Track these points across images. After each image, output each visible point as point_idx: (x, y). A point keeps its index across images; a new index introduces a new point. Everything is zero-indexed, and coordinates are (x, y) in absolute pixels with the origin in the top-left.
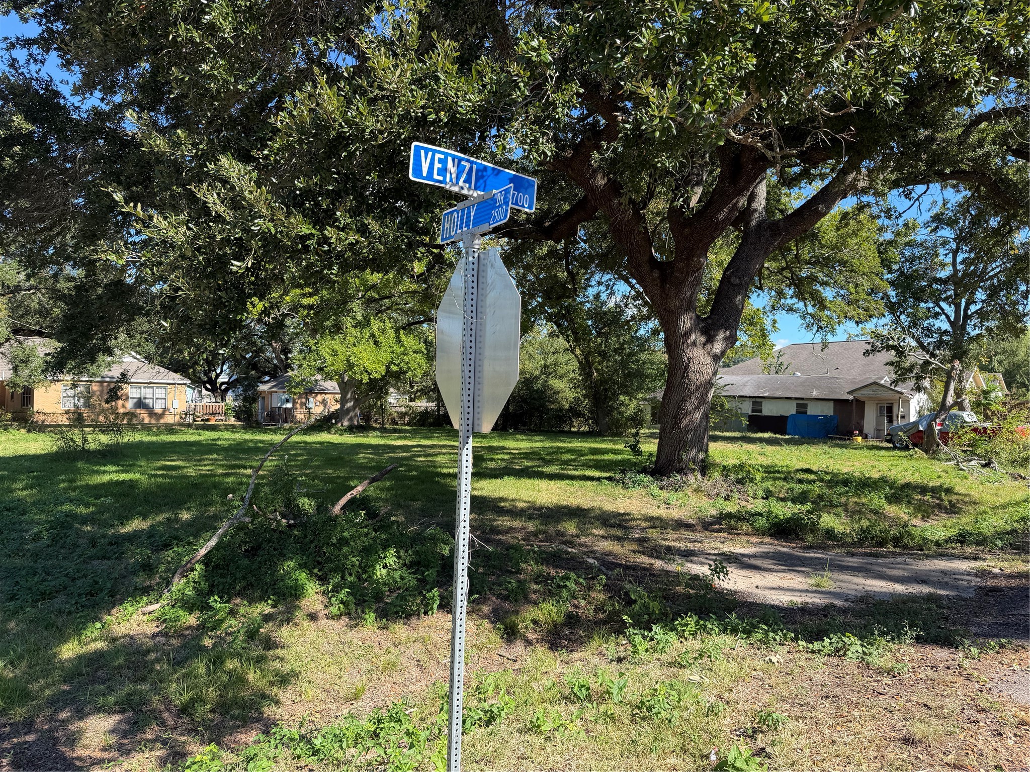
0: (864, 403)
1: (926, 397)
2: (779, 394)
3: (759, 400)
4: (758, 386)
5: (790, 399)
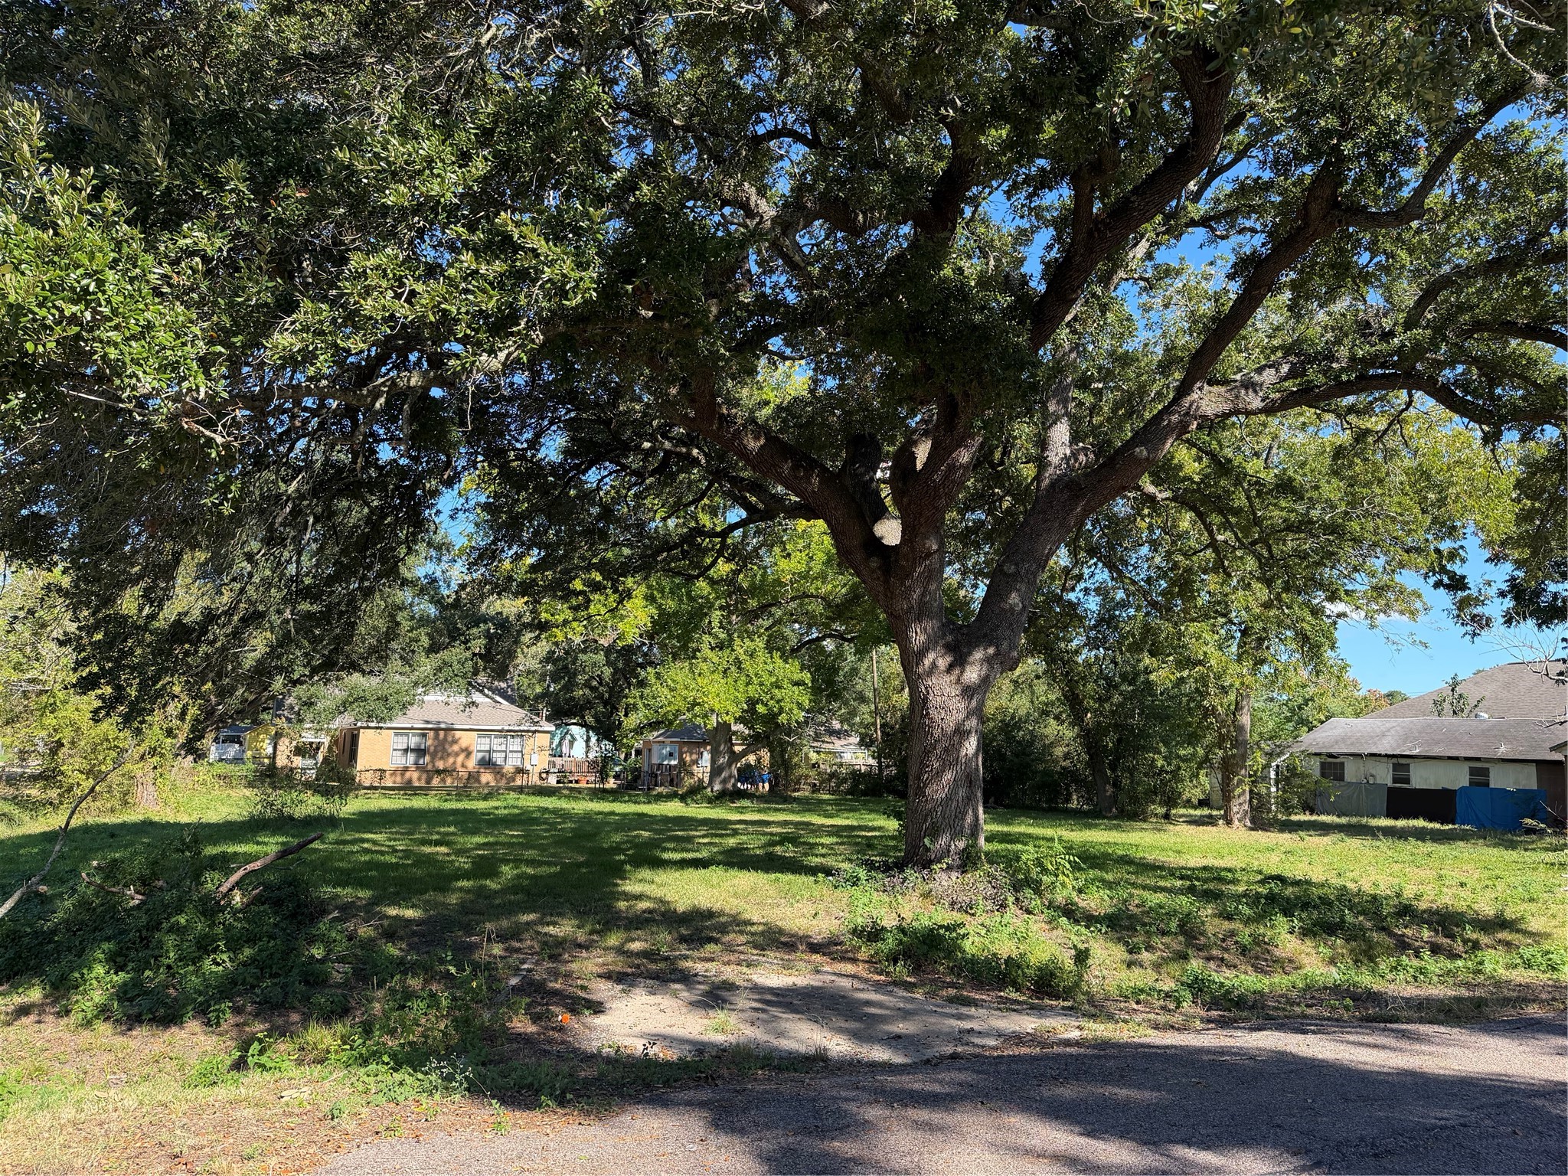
2: (1437, 751)
3: (1403, 761)
4: (1406, 737)
5: (1456, 758)
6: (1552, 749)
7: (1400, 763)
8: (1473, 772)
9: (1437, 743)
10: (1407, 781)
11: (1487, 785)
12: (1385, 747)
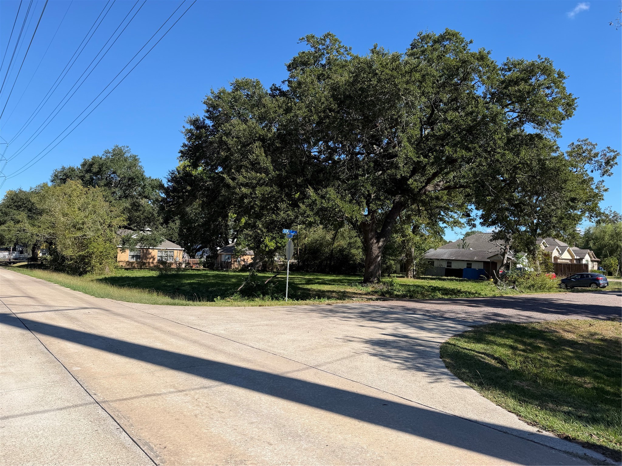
0: (495, 263)
2: (459, 258)
3: (450, 261)
4: (451, 255)
5: (464, 261)
6: (488, 258)
7: (449, 262)
8: (468, 264)
9: (459, 256)
10: (451, 266)
11: (471, 267)
12: (445, 257)
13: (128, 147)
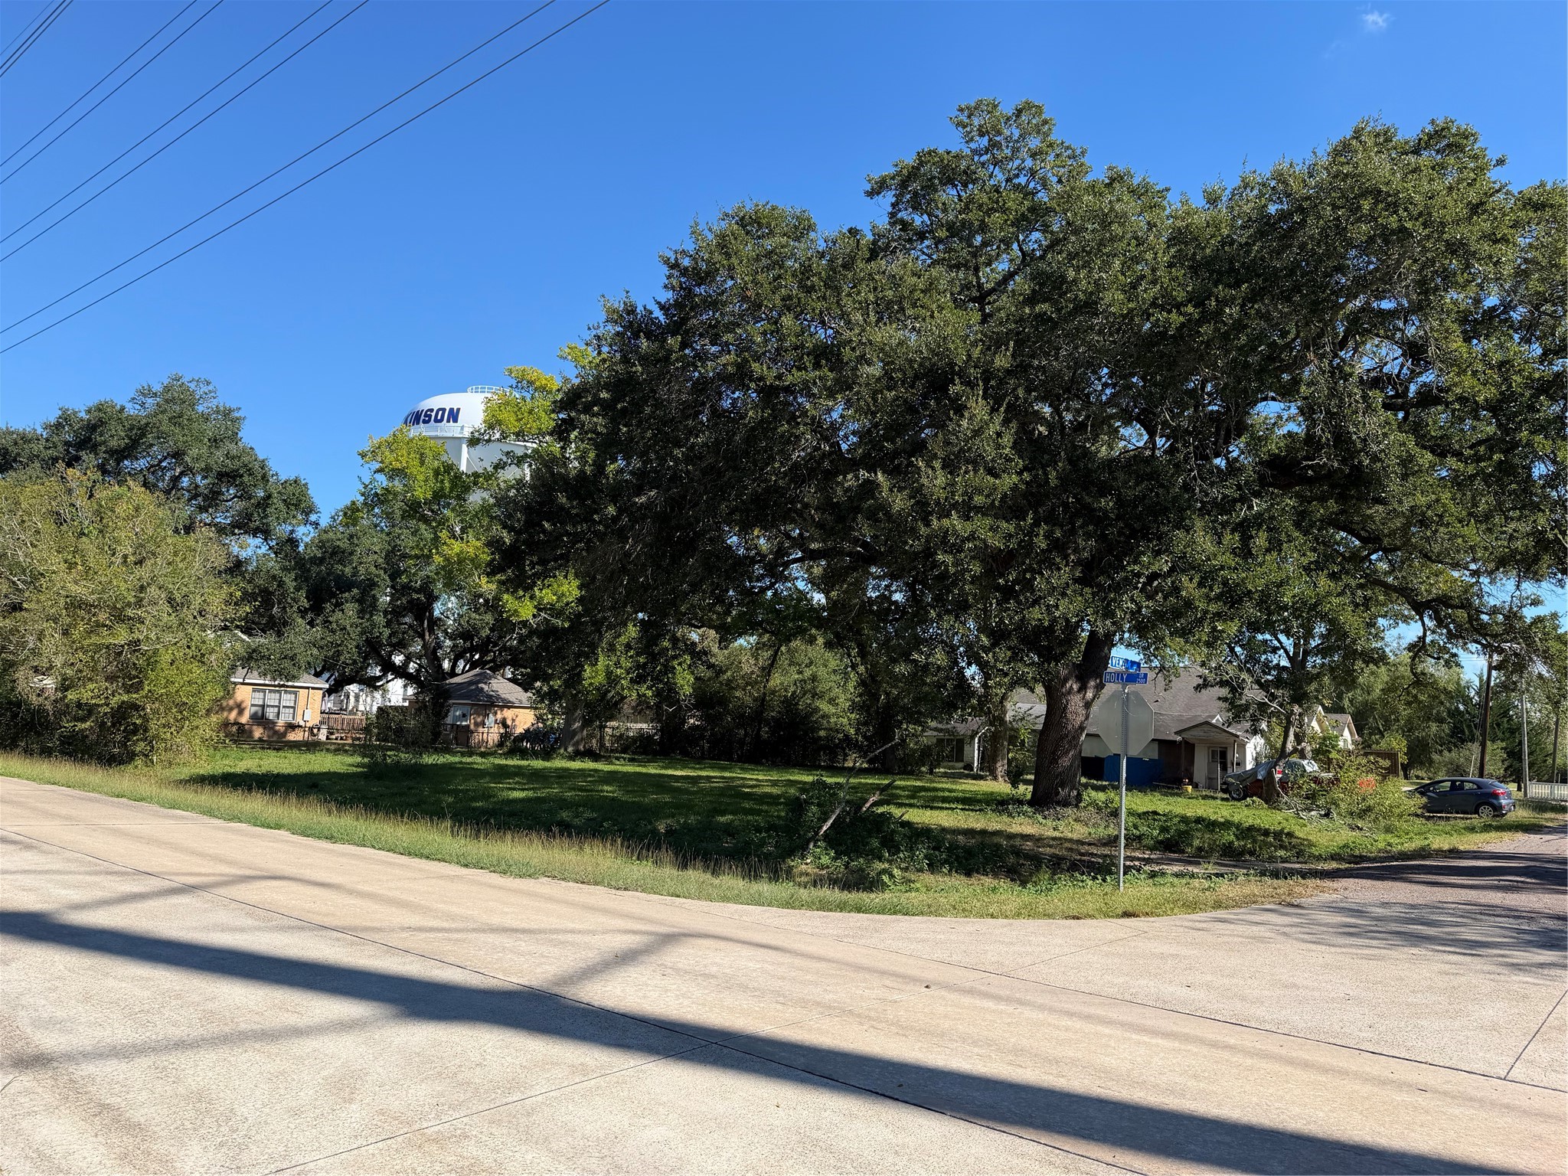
0: (1193, 746)
1: (1263, 741)
6: (1176, 733)
13: (208, 383)
